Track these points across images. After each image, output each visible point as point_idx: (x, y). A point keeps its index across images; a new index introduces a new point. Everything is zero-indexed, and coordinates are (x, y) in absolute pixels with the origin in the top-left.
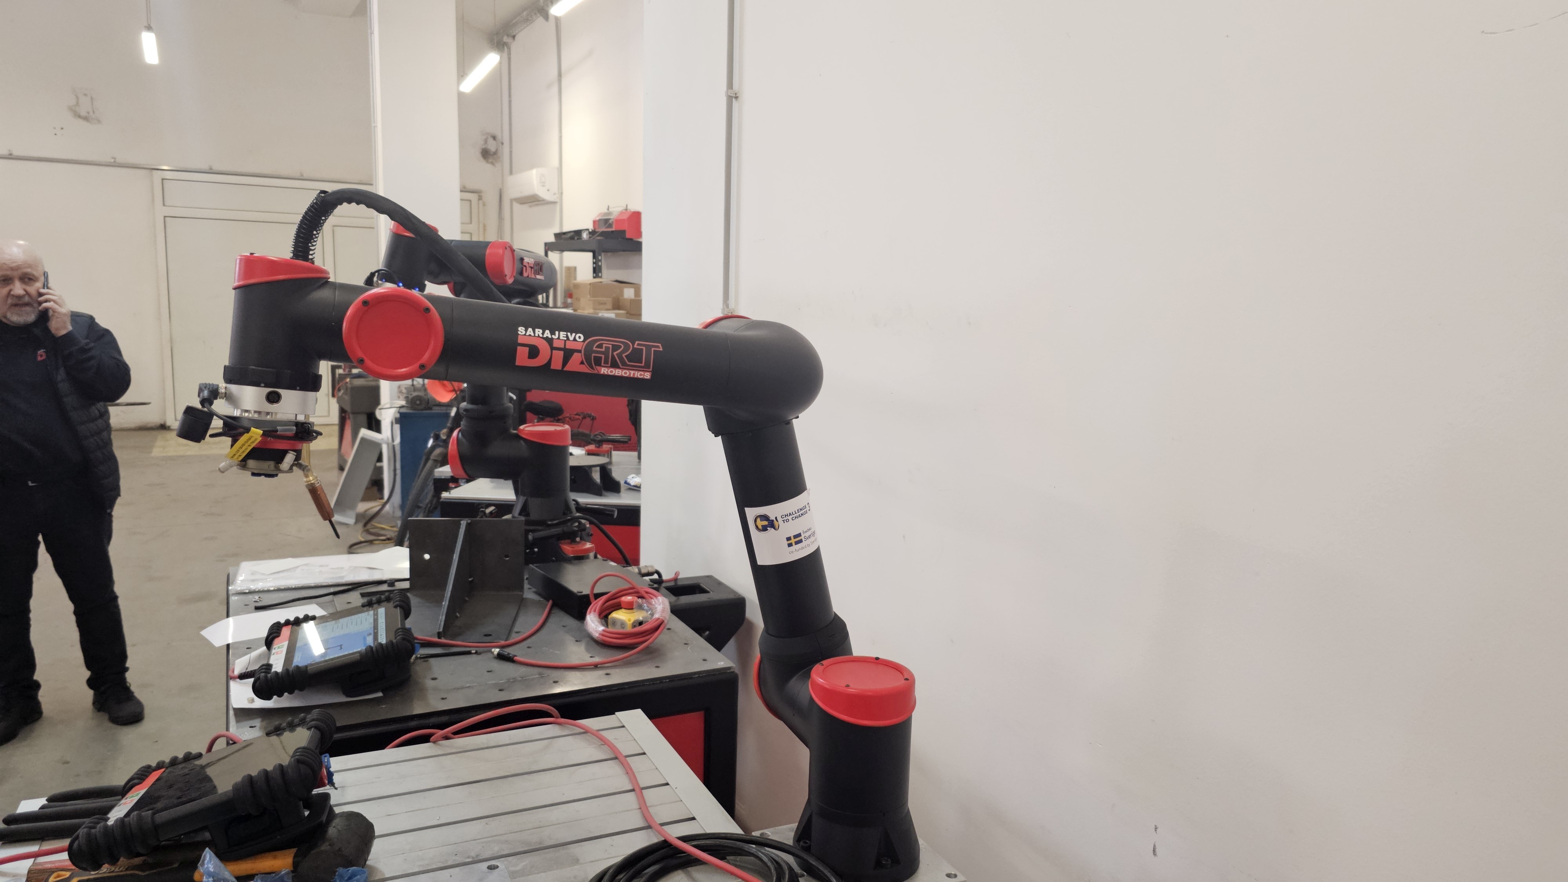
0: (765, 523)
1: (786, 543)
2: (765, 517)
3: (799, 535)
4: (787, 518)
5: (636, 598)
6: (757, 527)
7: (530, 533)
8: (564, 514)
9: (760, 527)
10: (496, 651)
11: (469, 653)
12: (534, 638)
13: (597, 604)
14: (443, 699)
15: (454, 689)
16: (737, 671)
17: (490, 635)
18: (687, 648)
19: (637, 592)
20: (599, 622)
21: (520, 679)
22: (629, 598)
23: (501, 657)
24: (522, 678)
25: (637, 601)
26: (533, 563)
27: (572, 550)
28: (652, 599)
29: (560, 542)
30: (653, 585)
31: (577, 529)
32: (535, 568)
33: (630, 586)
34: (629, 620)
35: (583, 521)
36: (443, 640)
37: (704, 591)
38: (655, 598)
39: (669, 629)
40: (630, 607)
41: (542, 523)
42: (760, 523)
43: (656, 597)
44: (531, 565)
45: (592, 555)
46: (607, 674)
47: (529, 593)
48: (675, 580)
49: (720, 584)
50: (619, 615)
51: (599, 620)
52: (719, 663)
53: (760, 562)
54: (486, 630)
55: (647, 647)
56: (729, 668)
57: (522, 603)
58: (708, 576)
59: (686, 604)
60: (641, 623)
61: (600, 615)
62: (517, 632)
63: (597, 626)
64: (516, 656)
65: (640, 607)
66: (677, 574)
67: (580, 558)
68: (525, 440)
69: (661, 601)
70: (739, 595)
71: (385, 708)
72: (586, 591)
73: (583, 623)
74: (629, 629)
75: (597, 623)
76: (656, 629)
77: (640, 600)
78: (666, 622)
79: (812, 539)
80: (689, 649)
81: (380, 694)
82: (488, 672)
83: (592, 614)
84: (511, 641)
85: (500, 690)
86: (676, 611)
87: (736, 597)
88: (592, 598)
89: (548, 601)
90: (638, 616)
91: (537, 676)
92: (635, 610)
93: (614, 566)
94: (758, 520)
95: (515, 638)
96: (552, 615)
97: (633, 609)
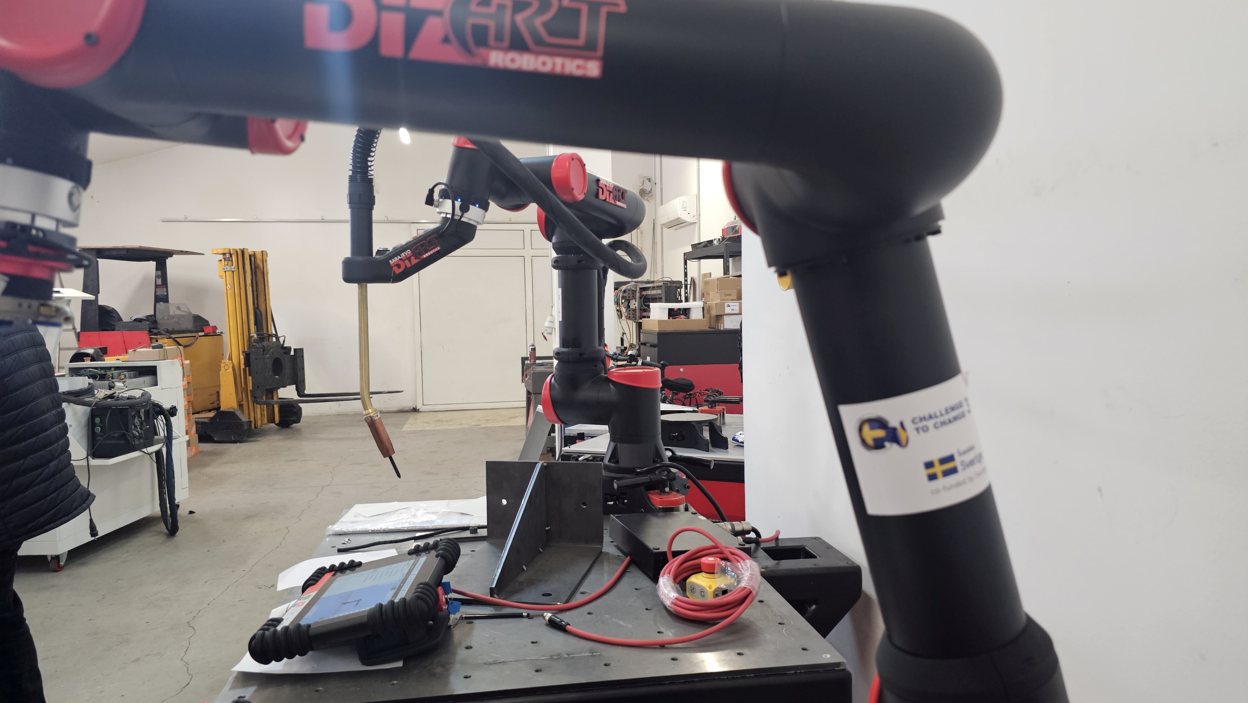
0: (880, 433)
1: (924, 473)
2: (879, 423)
3: (951, 458)
4: (924, 423)
5: (719, 559)
6: (864, 442)
7: (615, 481)
8: (655, 462)
9: (870, 442)
10: (548, 615)
11: (520, 616)
12: (599, 601)
13: (673, 564)
14: (466, 677)
15: (485, 664)
16: (850, 668)
17: (550, 595)
18: (782, 629)
19: (721, 553)
20: (672, 587)
21: (566, 656)
22: (711, 559)
23: (553, 624)
24: (568, 655)
25: (719, 564)
26: (614, 514)
27: (660, 500)
28: (739, 562)
29: (649, 492)
30: (744, 545)
31: (665, 478)
32: (615, 518)
33: (712, 544)
34: (710, 587)
35: (673, 470)
36: (496, 599)
37: (809, 555)
38: (741, 561)
39: (761, 601)
40: (711, 570)
41: (631, 471)
42: (871, 434)
43: (743, 560)
44: (611, 515)
45: (682, 507)
46: (673, 659)
47: (609, 547)
48: (776, 539)
49: (829, 547)
50: (699, 580)
51: (673, 585)
52: (824, 656)
53: (873, 508)
54: (546, 588)
55: (731, 624)
56: (838, 664)
57: (598, 557)
58: (815, 538)
59: (786, 570)
60: (725, 592)
61: (675, 579)
62: (582, 593)
63: (669, 592)
64: (569, 624)
65: (724, 571)
66: (778, 533)
67: (669, 510)
68: (613, 383)
69: (748, 565)
70: (853, 563)
71: (397, 684)
72: (664, 548)
73: (656, 585)
74: (709, 599)
75: (669, 588)
76: (741, 601)
77: (723, 563)
78: (754, 592)
79: (977, 468)
80: (784, 631)
81: (400, 664)
82: (533, 643)
83: (666, 577)
84: (573, 602)
85: (537, 671)
86: (770, 577)
87: (847, 565)
88: (669, 556)
89: (627, 557)
90: (720, 582)
91: (587, 654)
92: (716, 575)
93: (704, 520)
94: (866, 428)
95: (579, 598)
96: (627, 574)
97: (714, 573)
